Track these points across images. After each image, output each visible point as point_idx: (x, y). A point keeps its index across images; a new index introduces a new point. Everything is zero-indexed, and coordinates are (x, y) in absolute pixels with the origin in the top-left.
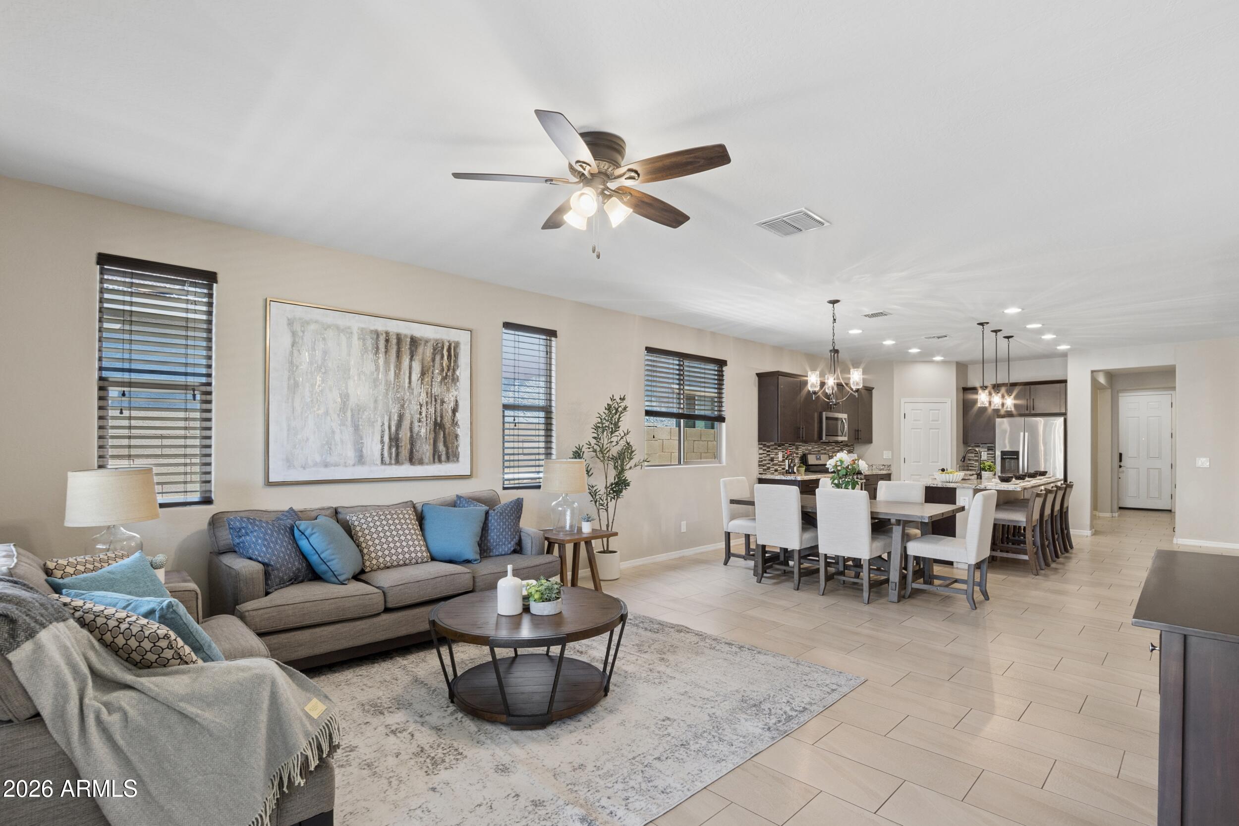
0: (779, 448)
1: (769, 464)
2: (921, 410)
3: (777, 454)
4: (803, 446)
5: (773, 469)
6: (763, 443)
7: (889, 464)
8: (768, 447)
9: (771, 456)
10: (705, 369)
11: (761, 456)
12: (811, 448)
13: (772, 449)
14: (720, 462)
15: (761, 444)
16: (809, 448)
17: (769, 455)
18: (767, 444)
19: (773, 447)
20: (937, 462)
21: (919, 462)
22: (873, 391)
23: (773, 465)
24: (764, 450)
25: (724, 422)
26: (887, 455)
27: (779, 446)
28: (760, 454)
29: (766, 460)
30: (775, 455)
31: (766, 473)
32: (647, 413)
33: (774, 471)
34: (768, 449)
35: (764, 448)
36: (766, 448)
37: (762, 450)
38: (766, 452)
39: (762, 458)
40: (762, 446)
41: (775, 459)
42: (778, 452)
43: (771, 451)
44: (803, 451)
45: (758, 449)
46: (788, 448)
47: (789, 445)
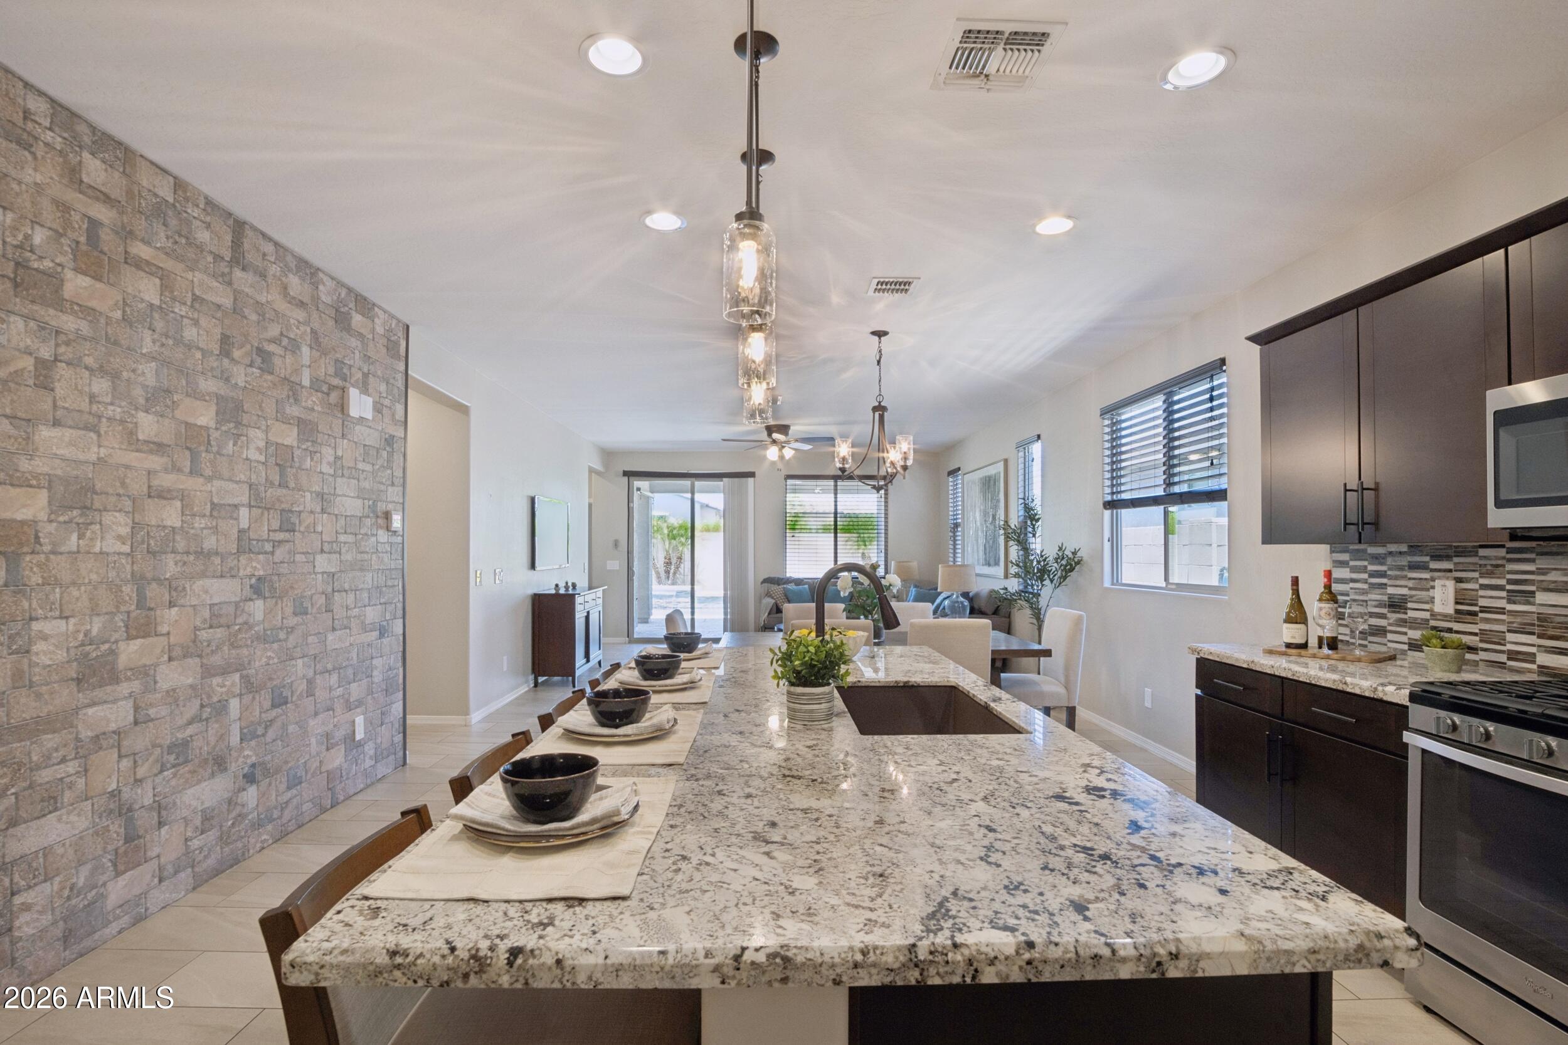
0: (1433, 565)
1: (1382, 616)
3: (1425, 586)
5: (1404, 639)
6: (1352, 546)
9: (1390, 590)
10: (1185, 398)
13: (1401, 568)
15: (1345, 550)
17: (1383, 586)
18: (1372, 550)
19: (1404, 561)
23: (1403, 622)
24: (1354, 570)
27: (1436, 557)
29: (1366, 601)
30: (1410, 589)
31: (1366, 646)
32: (1111, 505)
33: (1406, 647)
34: (1371, 568)
35: (1352, 563)
36: (1366, 563)
37: (1348, 570)
38: (1365, 576)
39: (1348, 595)
40: (1345, 557)
41: (1410, 605)
42: (1433, 579)
43: (1389, 573)
45: (1328, 564)
46: (1504, 566)
47: (1507, 553)
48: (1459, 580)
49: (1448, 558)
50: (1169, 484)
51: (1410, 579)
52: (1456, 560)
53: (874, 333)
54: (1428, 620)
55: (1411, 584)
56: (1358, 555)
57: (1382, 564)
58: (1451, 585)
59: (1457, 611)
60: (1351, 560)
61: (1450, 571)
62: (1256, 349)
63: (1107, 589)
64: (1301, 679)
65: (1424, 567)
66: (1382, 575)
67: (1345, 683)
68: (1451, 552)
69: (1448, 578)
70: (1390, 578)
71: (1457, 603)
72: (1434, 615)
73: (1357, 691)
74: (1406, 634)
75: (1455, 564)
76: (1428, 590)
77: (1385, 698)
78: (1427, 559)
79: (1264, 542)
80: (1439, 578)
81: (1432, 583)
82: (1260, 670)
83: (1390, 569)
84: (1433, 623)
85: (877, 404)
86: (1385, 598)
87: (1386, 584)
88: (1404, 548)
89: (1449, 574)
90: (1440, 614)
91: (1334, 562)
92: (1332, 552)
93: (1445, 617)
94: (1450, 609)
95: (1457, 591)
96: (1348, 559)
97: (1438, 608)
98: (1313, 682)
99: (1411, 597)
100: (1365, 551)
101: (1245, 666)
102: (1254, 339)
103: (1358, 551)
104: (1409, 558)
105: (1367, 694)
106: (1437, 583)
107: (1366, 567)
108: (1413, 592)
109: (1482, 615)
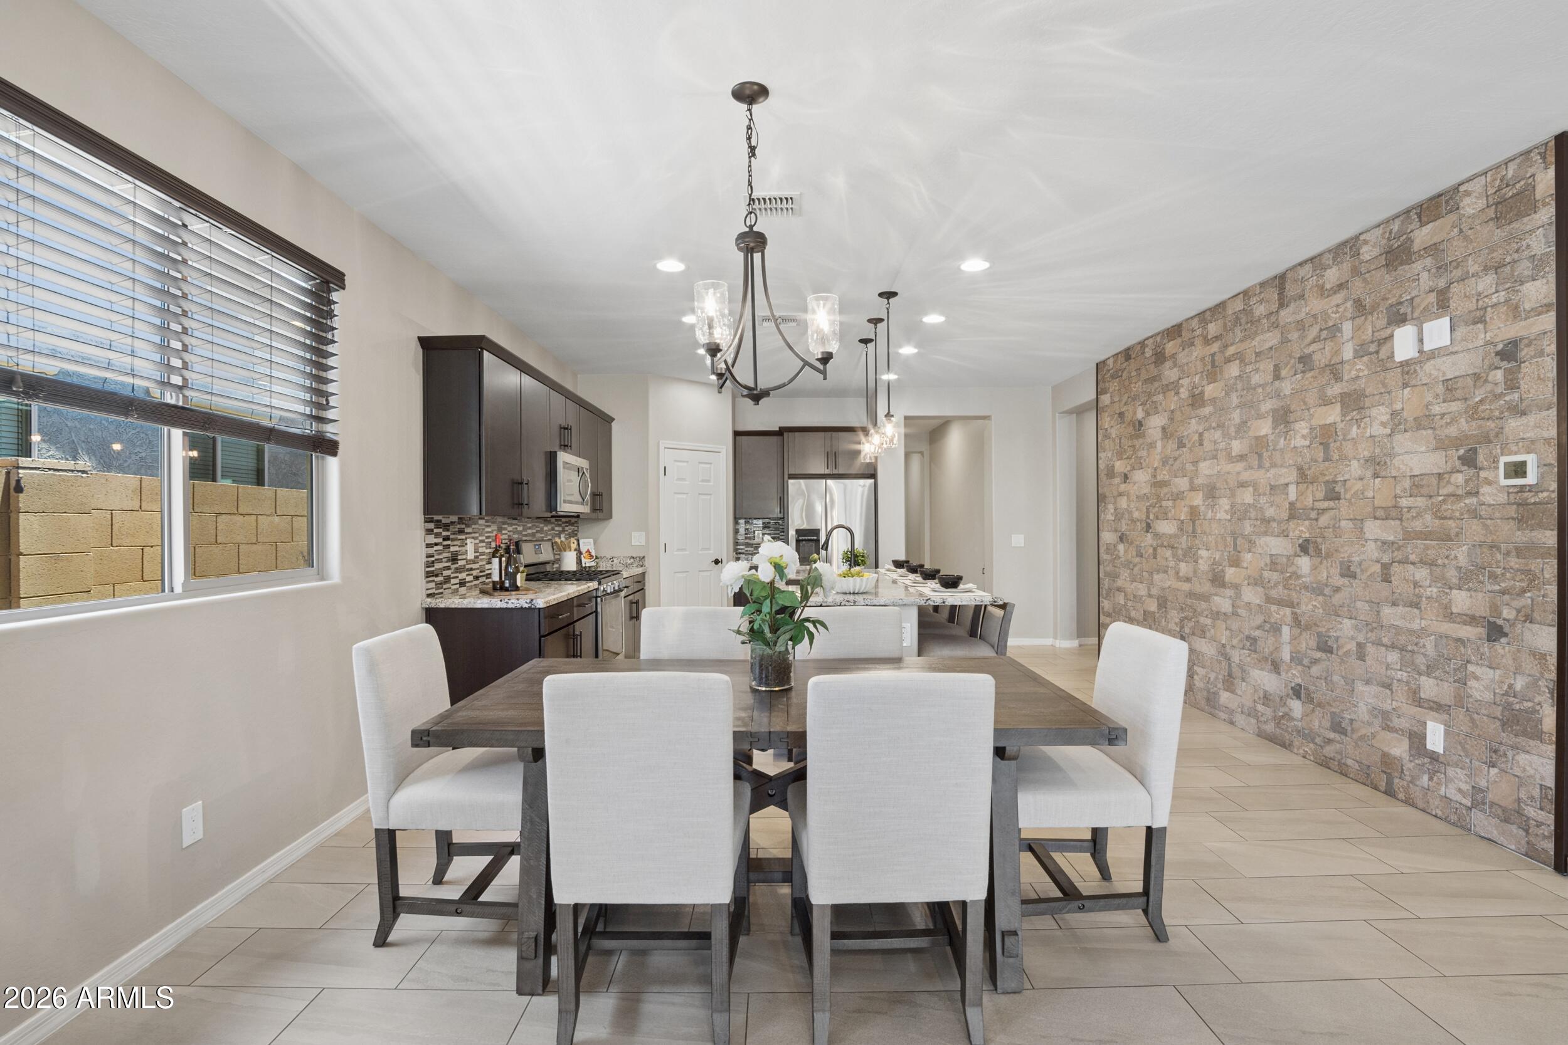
0: (466, 530)
1: (448, 568)
2: (687, 462)
3: (464, 545)
5: (457, 581)
6: (436, 517)
7: (642, 555)
8: (446, 527)
9: (452, 549)
11: (431, 550)
13: (453, 533)
14: (322, 575)
15: (431, 521)
17: (448, 546)
18: (443, 521)
19: (455, 528)
20: (709, 549)
21: (684, 550)
22: (613, 424)
23: (456, 570)
24: (437, 535)
25: (335, 454)
26: (638, 539)
27: (467, 525)
28: (429, 546)
29: (441, 559)
30: (459, 547)
31: (442, 593)
33: (458, 586)
34: (445, 534)
35: (436, 531)
36: (441, 530)
37: (433, 536)
38: (440, 540)
39: (433, 556)
41: (459, 557)
42: (466, 539)
43: (451, 537)
44: (509, 536)
45: (423, 532)
46: (483, 529)
47: (486, 522)
49: (470, 525)
51: (459, 540)
54: (465, 565)
55: (459, 543)
56: (438, 524)
57: (448, 530)
58: (473, 542)
65: (464, 532)
74: (457, 577)
80: (469, 538)
81: (466, 542)
87: (449, 545)
93: (471, 562)
94: (473, 556)
95: (473, 545)
96: (433, 528)
97: (469, 556)
99: (460, 551)
100: (440, 521)
103: (438, 521)
104: (459, 526)
106: (468, 541)
107: (442, 533)
109: (480, 557)
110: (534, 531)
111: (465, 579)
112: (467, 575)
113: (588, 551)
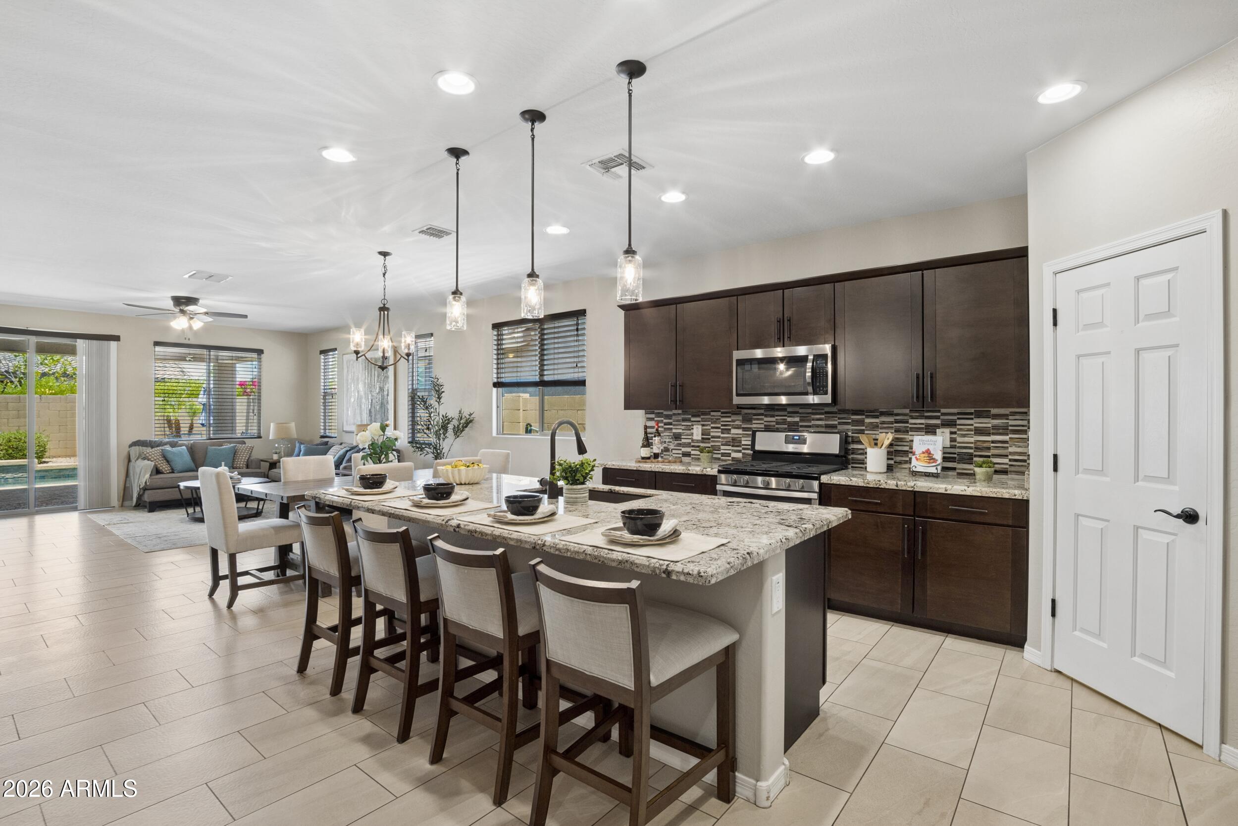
0: (693, 419)
3: (689, 428)
4: (766, 416)
5: (680, 452)
6: (656, 411)
8: (669, 417)
9: (674, 431)
10: (555, 328)
12: (797, 419)
13: (679, 421)
15: (653, 413)
16: (789, 419)
17: (671, 429)
18: (665, 413)
19: (680, 418)
23: (679, 445)
27: (694, 416)
30: (683, 430)
32: (497, 385)
33: (681, 455)
34: (665, 421)
35: (656, 419)
36: (663, 419)
37: (655, 422)
38: (662, 425)
40: (652, 416)
41: (682, 437)
42: (693, 425)
43: (673, 423)
44: (765, 425)
45: (644, 420)
46: (720, 419)
47: (722, 414)
48: (703, 425)
49: (698, 416)
50: (542, 375)
51: (683, 425)
52: (702, 417)
53: (380, 253)
54: (690, 443)
55: (683, 428)
56: (659, 415)
57: (670, 419)
58: (700, 427)
59: (702, 438)
60: (656, 417)
61: (699, 421)
62: (622, 313)
63: (495, 437)
64: (666, 471)
65: (689, 420)
66: (670, 424)
67: (689, 470)
68: (700, 413)
69: (698, 425)
70: (674, 425)
71: (702, 435)
72: (693, 440)
73: (694, 472)
74: (681, 450)
75: (702, 418)
76: (690, 430)
77: (707, 474)
78: (690, 416)
79: (625, 409)
80: (695, 425)
81: (692, 427)
82: (644, 469)
83: (674, 421)
84: (692, 444)
85: (382, 306)
86: (672, 434)
87: (672, 428)
88: (680, 411)
89: (699, 423)
90: (695, 440)
91: (647, 418)
92: (646, 413)
93: (698, 441)
94: (699, 438)
95: (702, 430)
96: (654, 417)
97: (695, 437)
98: (673, 472)
99: (684, 433)
100: (662, 413)
101: (635, 469)
102: (622, 307)
103: (659, 413)
104: (683, 416)
105: (699, 473)
106: (695, 427)
107: (663, 420)
108: (684, 431)
109: (711, 439)
110: (836, 423)
111: (690, 452)
112: (692, 450)
113: (928, 452)
